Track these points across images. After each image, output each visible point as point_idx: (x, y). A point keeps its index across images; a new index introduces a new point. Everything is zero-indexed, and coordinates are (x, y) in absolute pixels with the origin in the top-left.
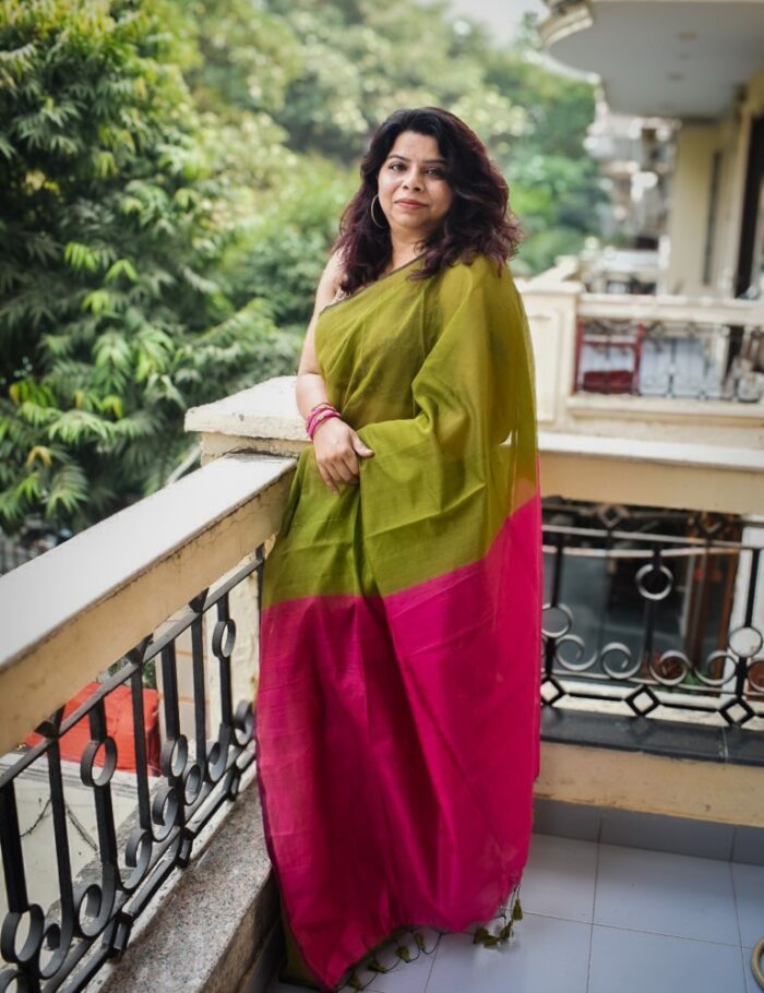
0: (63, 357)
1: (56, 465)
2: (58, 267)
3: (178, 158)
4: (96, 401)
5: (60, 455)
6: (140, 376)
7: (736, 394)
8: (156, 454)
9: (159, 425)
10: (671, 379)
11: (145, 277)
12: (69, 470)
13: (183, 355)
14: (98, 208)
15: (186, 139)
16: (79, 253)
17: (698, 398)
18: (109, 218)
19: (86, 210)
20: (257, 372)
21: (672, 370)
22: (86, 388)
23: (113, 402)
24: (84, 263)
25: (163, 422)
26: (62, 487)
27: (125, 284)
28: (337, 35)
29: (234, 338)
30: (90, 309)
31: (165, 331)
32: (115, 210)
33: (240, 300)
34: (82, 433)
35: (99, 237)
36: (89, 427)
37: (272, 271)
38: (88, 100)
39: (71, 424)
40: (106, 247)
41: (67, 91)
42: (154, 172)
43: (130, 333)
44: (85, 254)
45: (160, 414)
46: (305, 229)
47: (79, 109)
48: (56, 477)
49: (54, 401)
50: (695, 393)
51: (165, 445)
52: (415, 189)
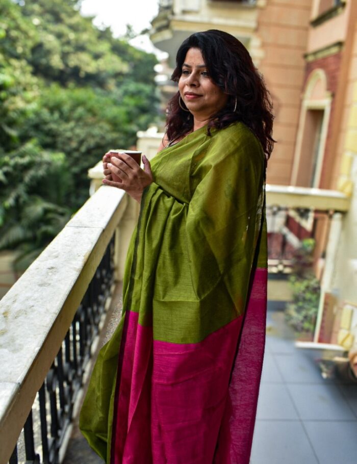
13: (4, 161)
28: (52, 27)
33: (24, 139)
37: (37, 127)
46: (52, 110)
52: (192, 85)
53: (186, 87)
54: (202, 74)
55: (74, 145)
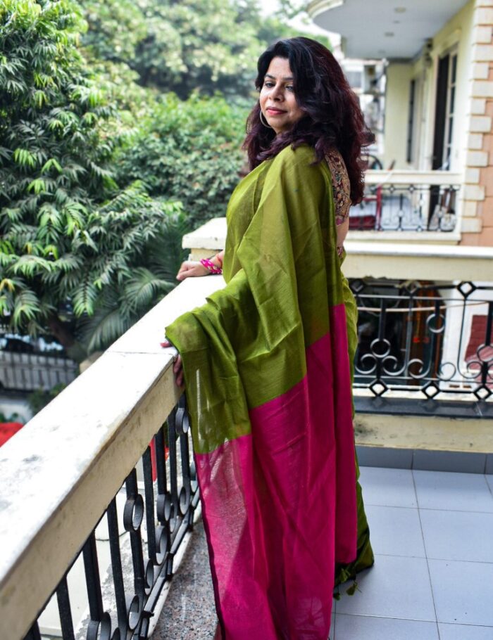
0: (16, 222)
1: (17, 291)
2: (10, 164)
3: (84, 93)
4: (41, 248)
5: (19, 284)
6: (69, 232)
7: (439, 227)
8: (80, 280)
9: (81, 262)
10: (400, 219)
11: (66, 169)
12: (25, 293)
13: (93, 217)
14: (33, 126)
15: (86, 80)
16: (23, 155)
17: (417, 230)
18: (41, 133)
19: (26, 127)
20: (141, 226)
21: (401, 214)
22: (33, 241)
23: (52, 249)
24: (27, 161)
25: (83, 260)
26: (23, 304)
27: (54, 174)
28: (166, 10)
29: (125, 205)
30: (33, 190)
31: (81, 202)
32: (45, 126)
33: (124, 182)
34: (35, 269)
35: (35, 145)
36: (39, 264)
37: (142, 163)
38: (29, 57)
39: (27, 264)
40: (39, 151)
41: (15, 52)
42: (68, 102)
43: (60, 205)
44: (28, 155)
45: (81, 255)
46: (163, 135)
47: (23, 63)
48: (18, 298)
49: (12, 250)
50: (416, 227)
51: (85, 275)
52: (276, 100)
53: (269, 101)
54: (287, 87)
55: (198, 187)
